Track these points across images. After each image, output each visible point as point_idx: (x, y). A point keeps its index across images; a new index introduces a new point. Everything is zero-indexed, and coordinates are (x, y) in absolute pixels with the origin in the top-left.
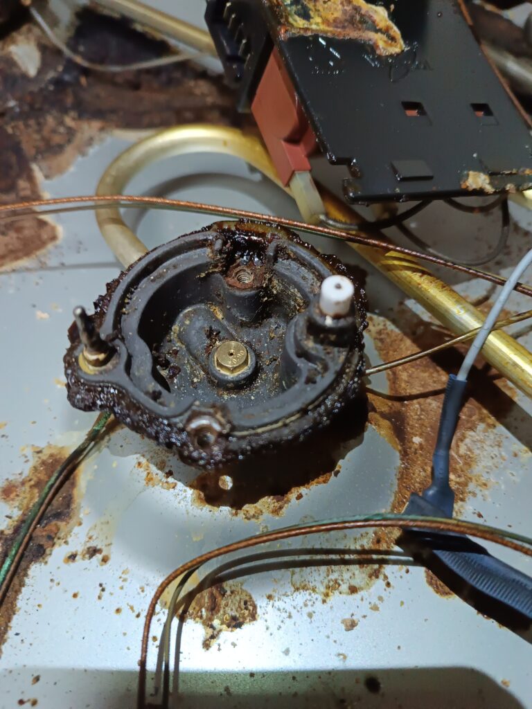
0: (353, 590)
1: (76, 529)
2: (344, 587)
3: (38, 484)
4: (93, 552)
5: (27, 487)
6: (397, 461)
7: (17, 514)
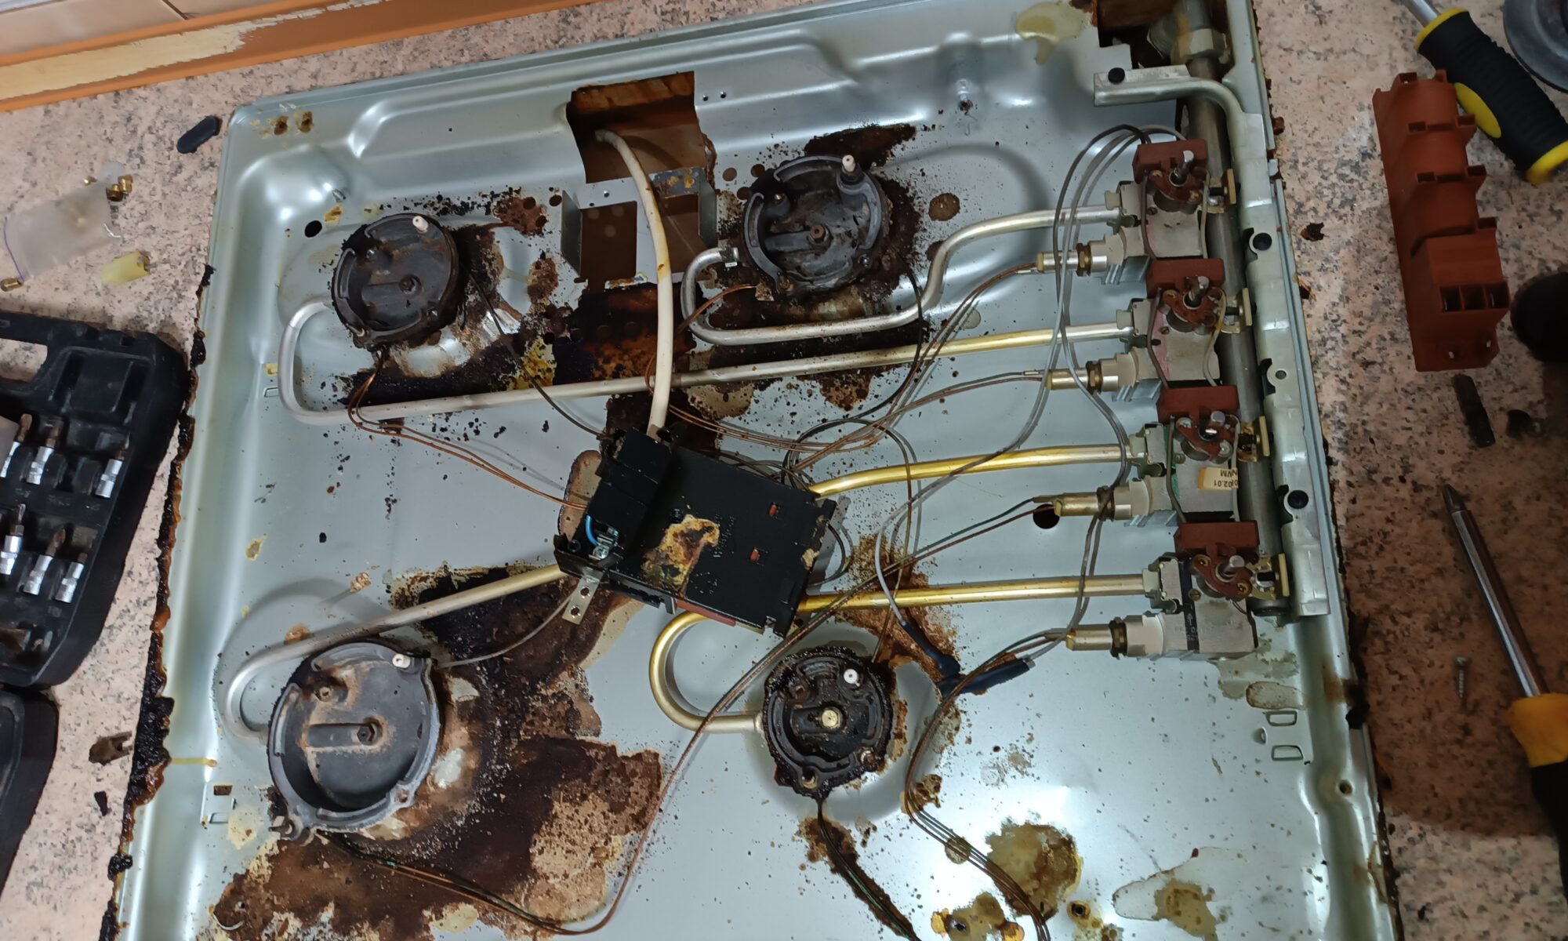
0: (957, 729)
1: (852, 834)
2: (954, 732)
3: (817, 842)
4: (867, 833)
5: (816, 848)
6: (916, 665)
7: (826, 858)
